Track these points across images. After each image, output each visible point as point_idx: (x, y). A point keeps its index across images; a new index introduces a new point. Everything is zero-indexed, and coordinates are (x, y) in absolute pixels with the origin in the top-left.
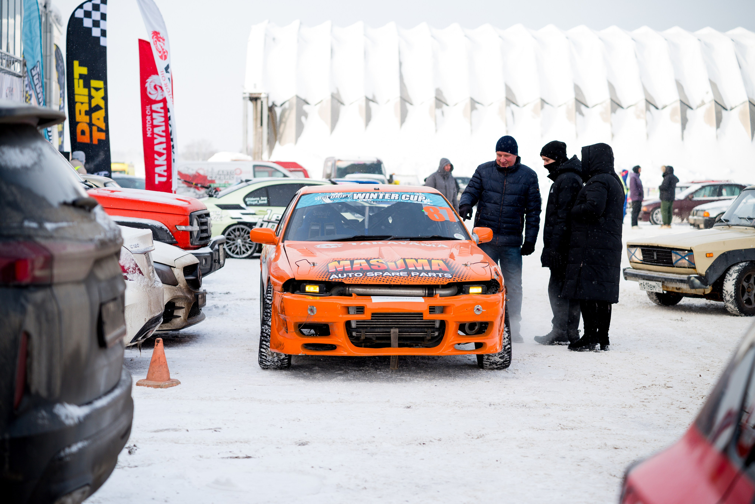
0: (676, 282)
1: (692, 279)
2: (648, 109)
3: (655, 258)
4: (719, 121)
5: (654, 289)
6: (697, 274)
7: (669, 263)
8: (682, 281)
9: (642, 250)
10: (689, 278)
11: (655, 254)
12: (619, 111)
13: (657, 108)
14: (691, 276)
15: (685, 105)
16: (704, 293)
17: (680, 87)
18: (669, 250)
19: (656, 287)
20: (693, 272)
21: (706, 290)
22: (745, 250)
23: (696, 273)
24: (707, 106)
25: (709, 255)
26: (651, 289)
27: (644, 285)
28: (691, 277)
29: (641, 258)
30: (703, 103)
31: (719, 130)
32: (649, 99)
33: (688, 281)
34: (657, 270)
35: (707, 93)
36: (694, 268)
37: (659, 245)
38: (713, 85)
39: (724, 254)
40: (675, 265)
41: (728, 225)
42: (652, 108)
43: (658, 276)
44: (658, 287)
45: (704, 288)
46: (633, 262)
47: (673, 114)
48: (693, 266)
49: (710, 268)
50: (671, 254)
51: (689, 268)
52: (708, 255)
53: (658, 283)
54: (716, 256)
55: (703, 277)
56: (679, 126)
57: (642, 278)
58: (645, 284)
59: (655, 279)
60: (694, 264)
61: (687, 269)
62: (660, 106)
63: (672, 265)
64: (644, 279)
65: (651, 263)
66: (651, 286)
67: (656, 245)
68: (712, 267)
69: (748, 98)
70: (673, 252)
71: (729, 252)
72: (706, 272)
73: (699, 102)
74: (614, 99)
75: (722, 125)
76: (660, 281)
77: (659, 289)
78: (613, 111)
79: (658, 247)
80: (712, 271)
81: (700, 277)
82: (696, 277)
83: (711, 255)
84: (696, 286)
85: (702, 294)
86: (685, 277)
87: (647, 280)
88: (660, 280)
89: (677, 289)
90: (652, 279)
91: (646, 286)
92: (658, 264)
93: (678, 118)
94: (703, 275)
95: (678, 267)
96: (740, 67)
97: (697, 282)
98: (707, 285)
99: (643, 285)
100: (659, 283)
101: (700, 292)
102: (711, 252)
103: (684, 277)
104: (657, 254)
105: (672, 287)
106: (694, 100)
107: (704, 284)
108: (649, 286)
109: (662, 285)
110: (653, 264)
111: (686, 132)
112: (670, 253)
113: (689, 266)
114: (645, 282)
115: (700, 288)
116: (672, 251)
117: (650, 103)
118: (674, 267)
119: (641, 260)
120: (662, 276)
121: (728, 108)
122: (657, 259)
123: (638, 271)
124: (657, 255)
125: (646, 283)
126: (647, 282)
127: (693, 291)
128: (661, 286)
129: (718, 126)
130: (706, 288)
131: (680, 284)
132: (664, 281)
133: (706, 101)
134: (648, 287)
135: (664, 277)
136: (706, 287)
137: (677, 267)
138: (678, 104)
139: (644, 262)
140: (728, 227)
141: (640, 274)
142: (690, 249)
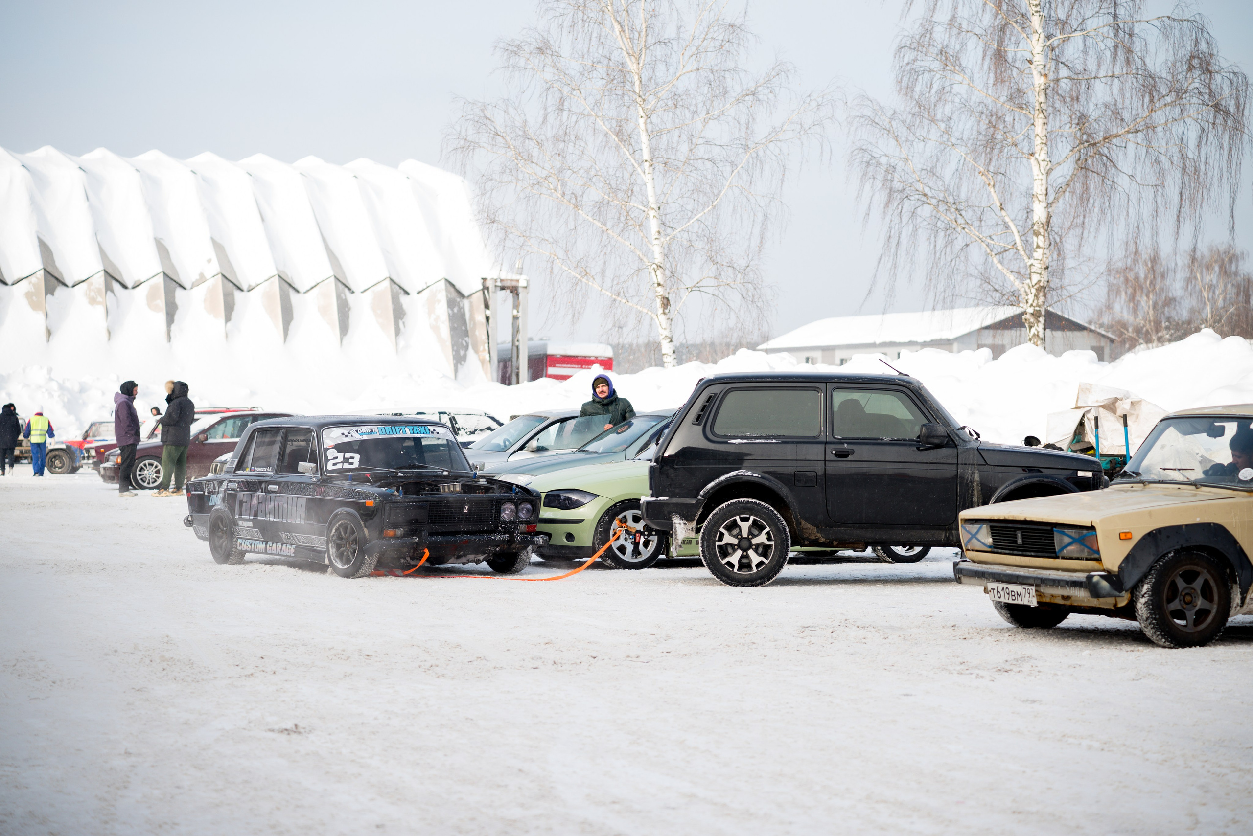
0: (1063, 587)
1: (1095, 579)
2: (108, 288)
3: (1020, 541)
4: (229, 308)
5: (1020, 599)
6: (1104, 570)
7: (1050, 551)
8: (1075, 584)
9: (992, 528)
10: (1090, 578)
11: (1019, 535)
12: (60, 290)
13: (125, 287)
14: (1092, 573)
15: (172, 282)
16: (1115, 605)
17: (163, 250)
18: (1049, 528)
19: (1023, 594)
20: (1096, 568)
21: (1119, 599)
22: (1187, 526)
23: (1102, 568)
24: (209, 283)
25: (1125, 536)
26: (1014, 598)
27: (998, 592)
28: (1093, 576)
29: (989, 541)
30: (202, 279)
31: (229, 324)
32: (110, 271)
33: (1089, 585)
34: (1023, 564)
35: (209, 261)
36: (1099, 560)
37: (1028, 519)
38: (219, 248)
39: (1150, 534)
40: (1061, 555)
41: (1143, 482)
42: (116, 286)
43: (1027, 574)
44: (1027, 595)
45: (1116, 597)
46: (972, 550)
47: (151, 297)
48: (1096, 556)
49: (1127, 559)
50: (1053, 534)
51: (1087, 559)
52: (1123, 536)
53: (1027, 587)
54: (1137, 537)
55: (1115, 576)
56: (162, 317)
57: (994, 578)
58: (1000, 590)
59: (1021, 580)
60: (1098, 552)
61: (1084, 562)
62: (130, 284)
63: (1053, 555)
64: (998, 581)
65: (1011, 552)
66: (1013, 594)
67: (1022, 518)
68: (1129, 559)
69: (277, 269)
70: (1057, 531)
71: (1159, 531)
72: (1120, 567)
73: (195, 277)
74: (50, 269)
75: (234, 315)
76: (1032, 585)
77: (1030, 599)
78: (50, 291)
79: (1025, 522)
80: (1130, 565)
81: (1109, 576)
82: (1101, 576)
83: (1128, 536)
84: (1103, 592)
85: (1113, 608)
86: (1081, 576)
87: (1003, 582)
88: (1031, 581)
89: (1063, 597)
90: (1014, 580)
91: (1002, 593)
92: (1025, 553)
93: (161, 303)
94: (1114, 572)
95: (1067, 558)
96: (263, 220)
97: (1105, 584)
98: (1120, 591)
99: (995, 591)
100: (1030, 588)
101: (1106, 603)
102: (1127, 530)
103: (1078, 577)
104: (1022, 535)
105: (1055, 593)
106: (187, 274)
107: (1116, 590)
108: (1008, 594)
109: (1036, 591)
110: (1015, 552)
111: (173, 327)
112: (1051, 532)
113: (1089, 557)
114: (1001, 585)
115: (1109, 595)
116: (1055, 529)
117: (112, 278)
118: (1057, 557)
119: (990, 547)
120: (1035, 575)
121: (245, 287)
122: (1023, 544)
123: (985, 566)
124: (1023, 537)
125: (1003, 588)
126: (1005, 585)
127: (1095, 603)
128: (1033, 592)
129: (228, 319)
130: (1119, 596)
131: (1073, 589)
132: (1039, 582)
133: (208, 275)
134: (1007, 596)
135: (1040, 576)
136: (1121, 594)
137: (1063, 558)
138: (160, 279)
139: (995, 550)
140: (1142, 485)
141: (990, 571)
142: (1090, 525)
